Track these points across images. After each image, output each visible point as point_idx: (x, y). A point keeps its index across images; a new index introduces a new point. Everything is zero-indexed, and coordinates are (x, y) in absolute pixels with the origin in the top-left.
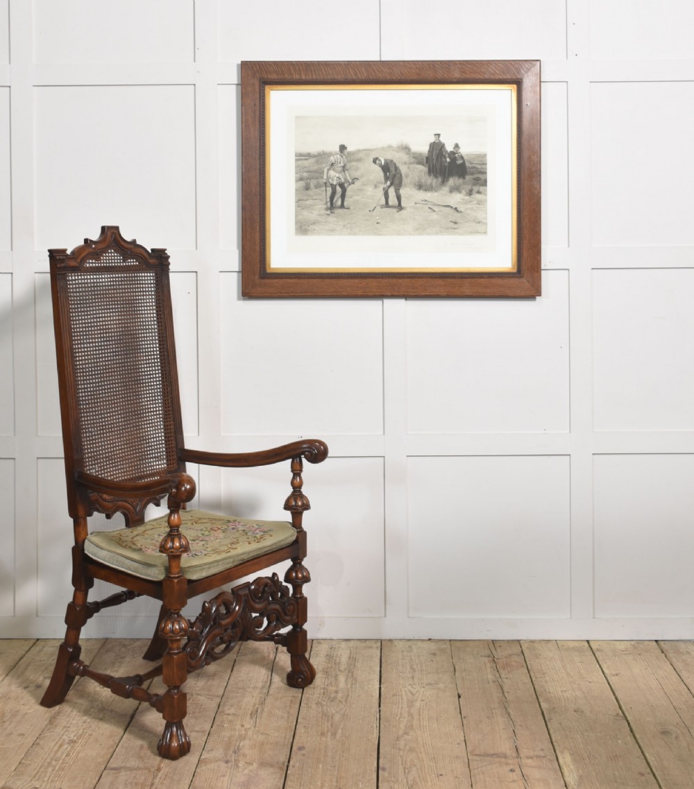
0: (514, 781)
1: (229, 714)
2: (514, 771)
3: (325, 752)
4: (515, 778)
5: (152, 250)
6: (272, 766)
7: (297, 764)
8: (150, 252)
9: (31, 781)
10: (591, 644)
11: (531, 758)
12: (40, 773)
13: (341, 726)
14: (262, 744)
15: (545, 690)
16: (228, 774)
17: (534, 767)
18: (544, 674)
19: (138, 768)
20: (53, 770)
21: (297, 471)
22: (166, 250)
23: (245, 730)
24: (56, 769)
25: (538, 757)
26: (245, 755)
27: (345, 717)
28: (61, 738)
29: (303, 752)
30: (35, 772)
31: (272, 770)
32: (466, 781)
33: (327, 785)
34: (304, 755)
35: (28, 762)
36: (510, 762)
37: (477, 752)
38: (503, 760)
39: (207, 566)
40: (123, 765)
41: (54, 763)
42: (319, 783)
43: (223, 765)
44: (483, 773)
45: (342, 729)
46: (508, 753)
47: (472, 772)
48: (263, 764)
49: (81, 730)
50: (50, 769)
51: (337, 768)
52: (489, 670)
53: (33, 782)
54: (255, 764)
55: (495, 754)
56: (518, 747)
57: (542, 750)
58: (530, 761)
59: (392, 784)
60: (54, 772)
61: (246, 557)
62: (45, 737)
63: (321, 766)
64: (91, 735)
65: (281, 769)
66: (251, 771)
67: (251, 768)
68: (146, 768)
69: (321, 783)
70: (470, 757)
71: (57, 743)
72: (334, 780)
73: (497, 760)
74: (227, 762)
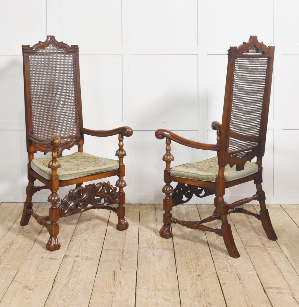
1: (144, 231)
2: (264, 252)
3: (187, 245)
4: (266, 254)
5: (72, 45)
6: (168, 250)
7: (178, 249)
8: (70, 46)
9: (75, 253)
10: (282, 206)
11: (270, 247)
12: (77, 251)
14: (161, 242)
16: (151, 252)
19: (115, 250)
20: (82, 250)
21: (121, 139)
22: (78, 45)
23: (153, 237)
24: (83, 249)
25: (272, 247)
26: (156, 246)
27: (191, 232)
28: (80, 239)
29: (178, 245)
30: (75, 250)
31: (168, 251)
32: (246, 255)
33: (192, 256)
34: (179, 246)
35: (71, 247)
38: (259, 248)
39: (70, 175)
40: (109, 248)
41: (81, 247)
42: (189, 256)
43: (149, 249)
44: (252, 253)
46: (260, 245)
47: (248, 252)
48: (164, 249)
49: (87, 236)
50: (81, 249)
51: (194, 250)
54: (161, 249)
55: (255, 246)
56: (263, 243)
57: (273, 245)
59: (218, 256)
60: (83, 251)
61: (91, 173)
62: (74, 238)
63: (187, 250)
64: (92, 238)
65: (172, 250)
66: (160, 251)
67: (160, 250)
68: (119, 250)
70: (245, 247)
71: (80, 240)
72: (194, 255)
73: (256, 248)
74: (150, 248)
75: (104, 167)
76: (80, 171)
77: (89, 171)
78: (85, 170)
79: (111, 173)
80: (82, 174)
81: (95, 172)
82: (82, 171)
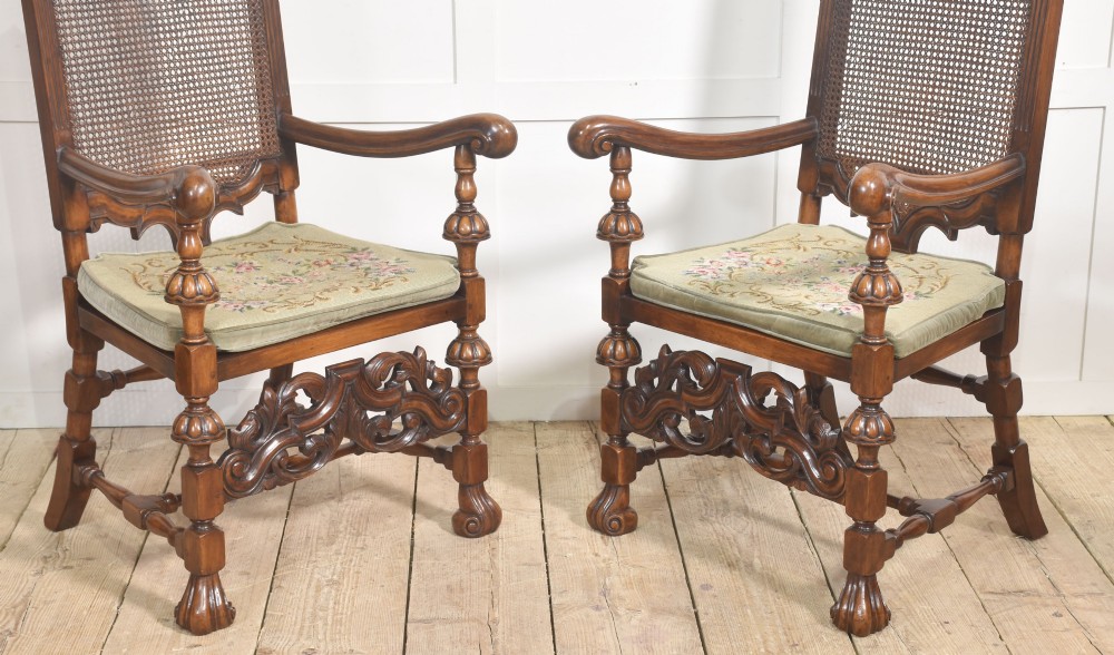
0: (1066, 630)
1: (566, 539)
2: (1061, 616)
3: (747, 591)
4: (1066, 625)
6: (672, 613)
7: (711, 610)
9: (298, 639)
11: (1082, 596)
12: (306, 629)
13: (756, 553)
14: (641, 581)
15: (1065, 494)
16: (607, 626)
17: (1090, 609)
18: (1053, 469)
19: (460, 620)
20: (326, 624)
21: (465, 170)
23: (604, 561)
24: (330, 622)
25: (1091, 594)
26: (621, 599)
27: (756, 539)
28: (311, 577)
29: (712, 592)
30: (298, 627)
31: (675, 618)
32: (989, 630)
33: (772, 639)
34: (715, 596)
35: (280, 614)
36: (1049, 602)
37: (989, 589)
38: (1036, 599)
40: (433, 615)
41: (321, 613)
42: (758, 637)
43: (594, 613)
44: (1012, 619)
45: (759, 558)
46: (1041, 589)
47: (993, 617)
48: (656, 611)
49: (339, 567)
50: (320, 623)
51: (777, 614)
52: (959, 465)
53: (302, 640)
54: (643, 611)
55: (1020, 591)
56: (1053, 579)
57: (1095, 585)
58: (1080, 601)
60: (328, 627)
62: (284, 577)
63: (749, 611)
64: (358, 572)
65: (687, 617)
66: (641, 621)
67: (639, 616)
68: (474, 620)
69: (762, 637)
70: (981, 596)
71: (309, 585)
72: (781, 631)
73: (1026, 599)
74: (597, 608)
75: (397, 291)
76: (300, 311)
77: (338, 310)
78: (319, 306)
79: (431, 312)
80: (312, 320)
81: (364, 309)
82: (310, 309)
